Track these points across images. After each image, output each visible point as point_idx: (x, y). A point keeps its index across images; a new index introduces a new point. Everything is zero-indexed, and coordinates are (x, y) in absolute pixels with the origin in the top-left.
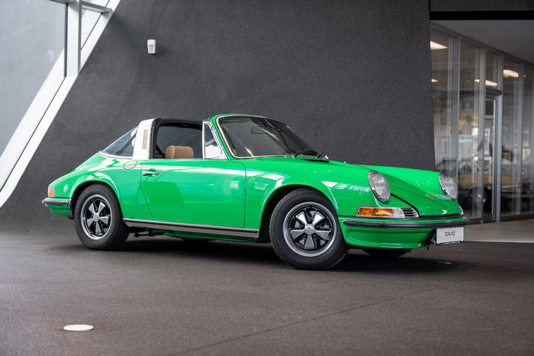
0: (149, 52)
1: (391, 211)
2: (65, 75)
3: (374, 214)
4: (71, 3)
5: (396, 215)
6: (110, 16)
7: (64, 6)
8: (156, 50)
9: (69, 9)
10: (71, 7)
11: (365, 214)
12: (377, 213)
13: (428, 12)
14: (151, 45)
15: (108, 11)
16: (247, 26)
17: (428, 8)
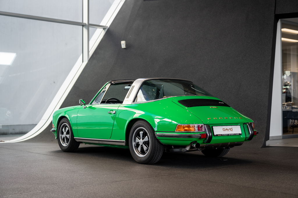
0: (122, 47)
2: (83, 62)
4: (84, 25)
6: (106, 30)
7: (82, 27)
8: (126, 46)
9: (84, 28)
10: (85, 27)
13: (274, 14)
14: (123, 44)
15: (106, 27)
16: (174, 30)
17: (274, 13)
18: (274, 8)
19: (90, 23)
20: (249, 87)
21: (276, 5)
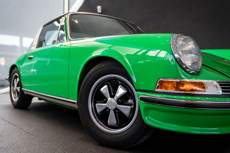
1: (202, 85)
3: (177, 88)
5: (210, 91)
11: (166, 88)
12: (181, 88)
14: (99, 9)
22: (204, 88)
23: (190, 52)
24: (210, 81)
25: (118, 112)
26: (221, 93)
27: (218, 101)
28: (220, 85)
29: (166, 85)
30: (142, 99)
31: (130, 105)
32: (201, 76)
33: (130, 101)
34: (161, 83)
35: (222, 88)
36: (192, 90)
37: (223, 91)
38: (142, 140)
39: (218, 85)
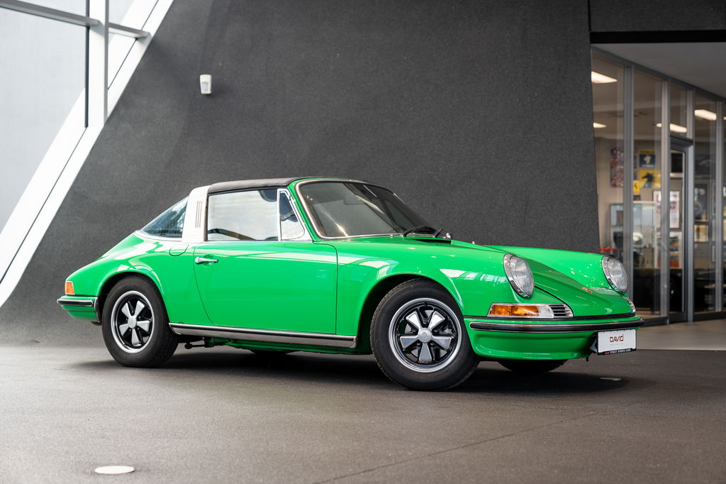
0: (203, 92)
1: (535, 309)
2: (87, 125)
3: (512, 313)
4: (94, 25)
5: (543, 314)
6: (148, 42)
7: (84, 28)
8: (212, 90)
9: (91, 33)
10: (93, 30)
11: (500, 313)
12: (515, 312)
13: (589, 33)
14: (206, 83)
15: (145, 35)
16: (338, 54)
17: (588, 28)
18: (587, 17)
19: (111, 20)
20: (549, 207)
21: (591, 10)
22: (537, 312)
23: (523, 273)
24: (543, 305)
25: (433, 346)
26: (553, 316)
27: (550, 324)
28: (552, 308)
29: (500, 310)
30: (473, 326)
31: (448, 335)
32: (533, 299)
33: (447, 331)
34: (494, 307)
35: (554, 312)
36: (525, 315)
37: (555, 315)
38: (467, 377)
39: (551, 309)
